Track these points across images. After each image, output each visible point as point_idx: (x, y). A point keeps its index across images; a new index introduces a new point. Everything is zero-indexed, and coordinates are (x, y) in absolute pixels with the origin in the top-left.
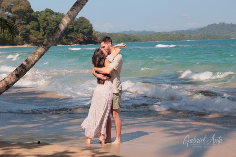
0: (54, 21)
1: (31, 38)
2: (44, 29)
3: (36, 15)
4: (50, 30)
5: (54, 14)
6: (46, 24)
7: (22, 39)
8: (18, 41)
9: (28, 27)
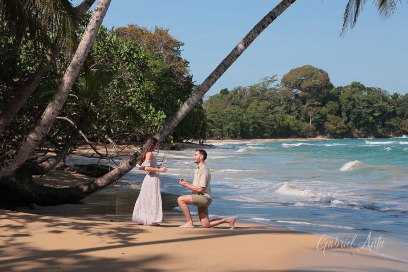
0: (364, 101)
1: (327, 127)
2: (348, 113)
3: (336, 92)
4: (356, 114)
5: (365, 90)
6: (351, 105)
7: (315, 128)
8: (309, 131)
9: (324, 110)
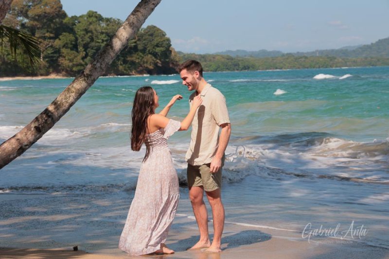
0: (102, 33)
1: (62, 63)
2: (86, 47)
3: (71, 22)
4: (95, 48)
5: (103, 21)
6: (89, 38)
7: (47, 65)
8: (40, 69)
9: (57, 43)
